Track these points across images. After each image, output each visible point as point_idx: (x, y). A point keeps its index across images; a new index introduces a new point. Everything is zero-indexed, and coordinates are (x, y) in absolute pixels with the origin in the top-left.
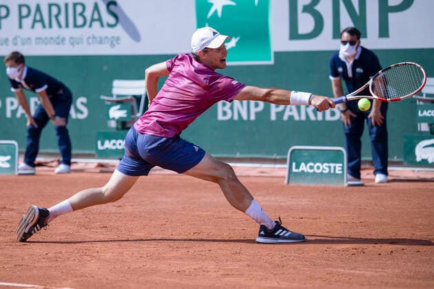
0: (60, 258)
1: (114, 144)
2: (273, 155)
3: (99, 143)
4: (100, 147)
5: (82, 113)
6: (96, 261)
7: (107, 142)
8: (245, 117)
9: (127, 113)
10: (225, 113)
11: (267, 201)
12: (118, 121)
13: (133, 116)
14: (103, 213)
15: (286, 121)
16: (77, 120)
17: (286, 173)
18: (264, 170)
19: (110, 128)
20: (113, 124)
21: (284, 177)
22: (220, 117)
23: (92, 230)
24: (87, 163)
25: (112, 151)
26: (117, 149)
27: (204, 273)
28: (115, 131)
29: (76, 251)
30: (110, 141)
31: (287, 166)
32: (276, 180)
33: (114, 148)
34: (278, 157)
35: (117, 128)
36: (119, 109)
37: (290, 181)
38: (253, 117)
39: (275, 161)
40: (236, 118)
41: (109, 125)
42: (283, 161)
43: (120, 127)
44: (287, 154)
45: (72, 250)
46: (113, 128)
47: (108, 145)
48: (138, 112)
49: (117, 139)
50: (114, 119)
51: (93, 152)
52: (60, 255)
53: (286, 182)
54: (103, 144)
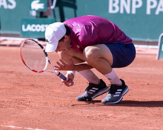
0: (3, 105)
1: (34, 28)
2: (147, 39)
3: (23, 26)
4: (24, 30)
5: (11, 4)
6: (29, 108)
7: (29, 26)
8: (128, 11)
9: (44, 6)
10: (114, 8)
11: (144, 71)
12: (37, 11)
13: (49, 8)
14: (30, 76)
15: (157, 15)
16: (8, 9)
17: (157, 52)
18: (141, 49)
19: (32, 16)
20: (34, 13)
21: (156, 55)
22: (111, 11)
23: (24, 87)
24: (14, 41)
25: (32, 32)
26: (36, 32)
27: (106, 119)
28: (35, 18)
29: (14, 101)
30: (31, 25)
31: (158, 47)
32: (149, 57)
33: (34, 30)
34: (151, 41)
35: (37, 17)
36: (39, 3)
37: (160, 58)
38: (134, 12)
39: (148, 43)
40: (122, 12)
41: (30, 14)
42: (155, 43)
43: (39, 15)
44: (158, 38)
45: (11, 100)
46: (34, 16)
47: (30, 28)
48: (52, 5)
49: (36, 24)
50: (34, 10)
51: (18, 33)
52: (3, 103)
53: (157, 58)
54: (26, 28)
